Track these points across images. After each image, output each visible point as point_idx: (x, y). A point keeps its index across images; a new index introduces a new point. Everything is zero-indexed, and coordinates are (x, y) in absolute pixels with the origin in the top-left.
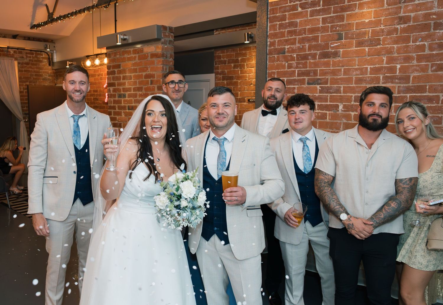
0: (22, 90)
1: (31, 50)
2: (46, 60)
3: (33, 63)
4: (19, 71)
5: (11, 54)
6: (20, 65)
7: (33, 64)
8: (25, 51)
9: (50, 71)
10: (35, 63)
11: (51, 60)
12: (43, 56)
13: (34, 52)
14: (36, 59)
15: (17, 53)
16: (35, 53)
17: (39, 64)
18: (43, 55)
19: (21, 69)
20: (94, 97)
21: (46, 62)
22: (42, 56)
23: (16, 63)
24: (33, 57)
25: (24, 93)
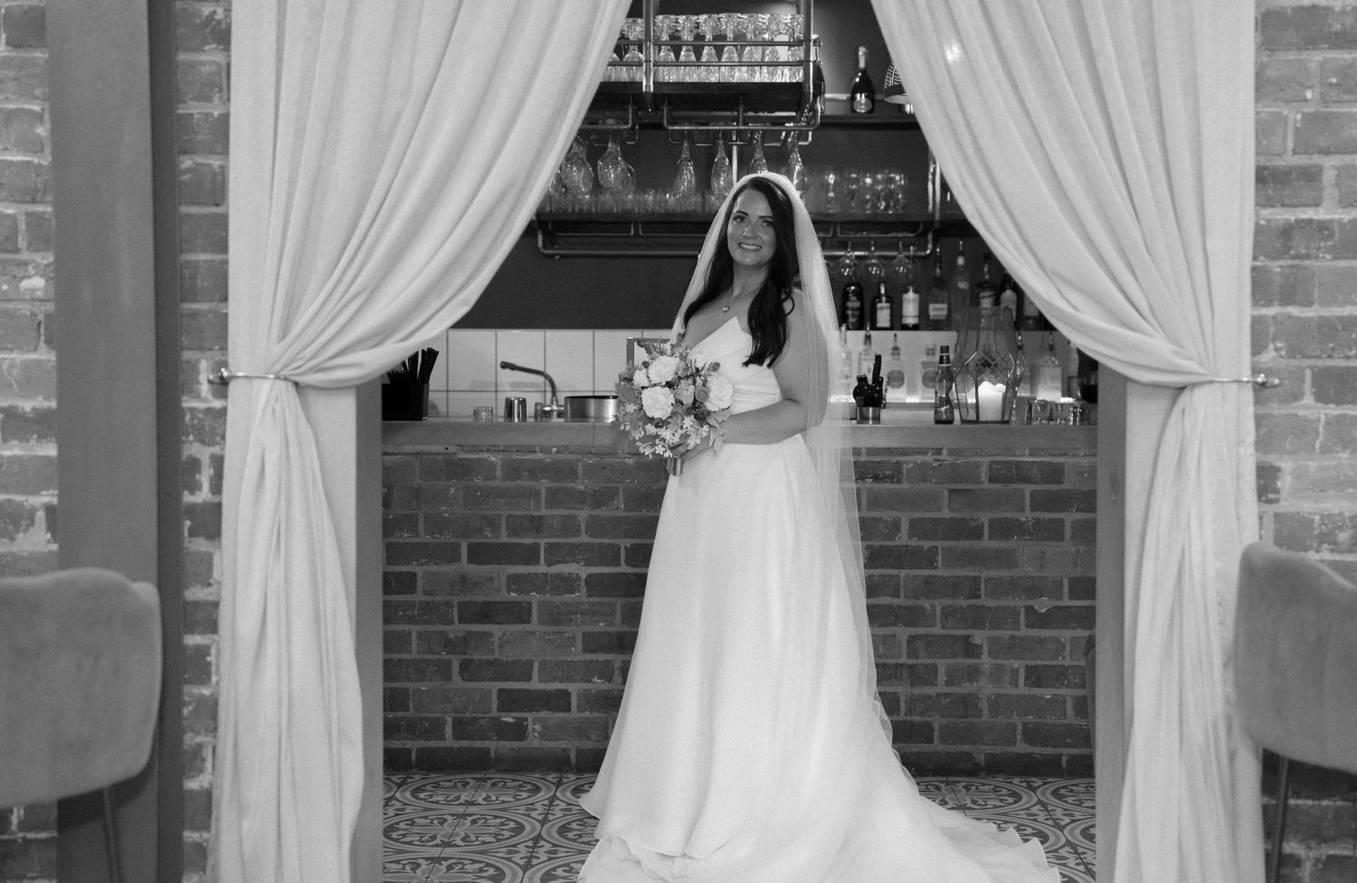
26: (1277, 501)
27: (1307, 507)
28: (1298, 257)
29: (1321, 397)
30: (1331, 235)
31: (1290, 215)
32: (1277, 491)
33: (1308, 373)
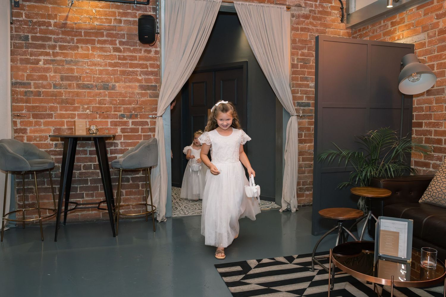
0: (296, 62)
2: (336, 12)
3: (315, 15)
4: (293, 29)
6: (294, 19)
7: (314, 18)
9: (343, 32)
10: (319, 15)
11: (345, 10)
12: (333, 4)
14: (321, 9)
17: (325, 18)
18: (332, 4)
19: (295, 26)
21: (336, 14)
22: (330, 5)
24: (315, 5)
25: (298, 68)
26: (27, 134)
27: (32, 134)
28: (28, 96)
29: (34, 118)
30: (33, 93)
31: (26, 90)
32: (27, 133)
33: (31, 114)
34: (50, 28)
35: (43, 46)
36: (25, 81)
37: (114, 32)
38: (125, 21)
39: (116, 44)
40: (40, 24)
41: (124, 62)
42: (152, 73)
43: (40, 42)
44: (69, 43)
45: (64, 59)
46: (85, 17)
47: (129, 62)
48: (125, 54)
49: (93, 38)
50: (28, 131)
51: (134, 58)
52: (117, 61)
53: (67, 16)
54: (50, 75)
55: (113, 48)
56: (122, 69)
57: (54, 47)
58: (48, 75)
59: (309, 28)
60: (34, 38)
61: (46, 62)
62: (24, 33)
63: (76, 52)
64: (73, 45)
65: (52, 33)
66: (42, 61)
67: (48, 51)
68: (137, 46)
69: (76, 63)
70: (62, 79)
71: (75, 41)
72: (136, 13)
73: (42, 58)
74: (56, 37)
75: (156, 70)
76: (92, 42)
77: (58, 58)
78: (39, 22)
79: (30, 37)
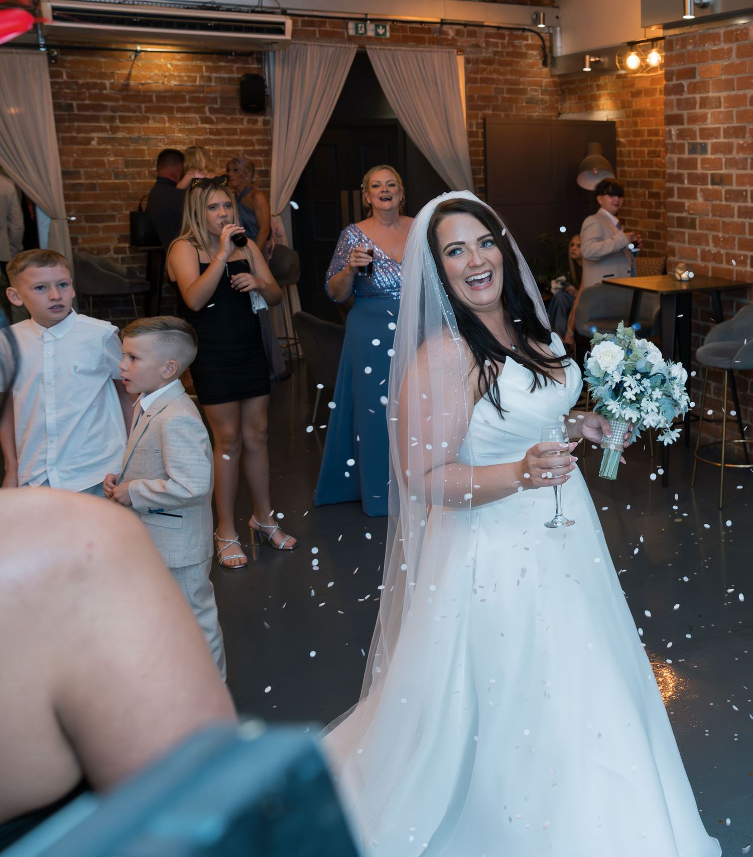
1: (498, 28)
2: (535, 52)
3: (502, 59)
4: (468, 80)
5: (450, 38)
6: (470, 65)
7: (502, 63)
8: (484, 30)
9: (545, 81)
10: (508, 59)
11: (547, 50)
12: (530, 42)
13: (507, 33)
14: (511, 49)
15: (463, 36)
16: (509, 35)
17: (518, 62)
18: (527, 40)
19: (472, 76)
20: (651, 149)
21: (535, 56)
22: (525, 42)
23: (460, 60)
24: (503, 44)
26: (78, 245)
27: (86, 246)
28: (77, 191)
29: (87, 221)
30: (84, 186)
31: (72, 182)
32: (78, 243)
33: (83, 216)
34: (105, 92)
35: (95, 119)
36: (72, 169)
37: (201, 95)
38: (216, 78)
39: (205, 113)
40: (89, 86)
41: (218, 137)
42: (260, 153)
43: (90, 113)
44: (134, 112)
45: (128, 136)
46: (156, 75)
47: (226, 137)
48: (219, 127)
49: (170, 104)
50: (80, 241)
51: (233, 132)
52: (208, 136)
53: (130, 74)
54: (108, 160)
55: (201, 118)
56: (215, 148)
57: (112, 119)
58: (105, 159)
59: (493, 79)
60: (80, 107)
61: (102, 141)
62: (65, 100)
63: (145, 125)
64: (141, 115)
65: (108, 98)
66: (96, 139)
67: (103, 124)
68: (236, 114)
69: (147, 141)
70: (127, 164)
71: (143, 109)
72: (233, 66)
73: (95, 135)
74: (114, 104)
75: (266, 148)
76: (169, 110)
77: (120, 135)
78: (88, 83)
79: (75, 106)
